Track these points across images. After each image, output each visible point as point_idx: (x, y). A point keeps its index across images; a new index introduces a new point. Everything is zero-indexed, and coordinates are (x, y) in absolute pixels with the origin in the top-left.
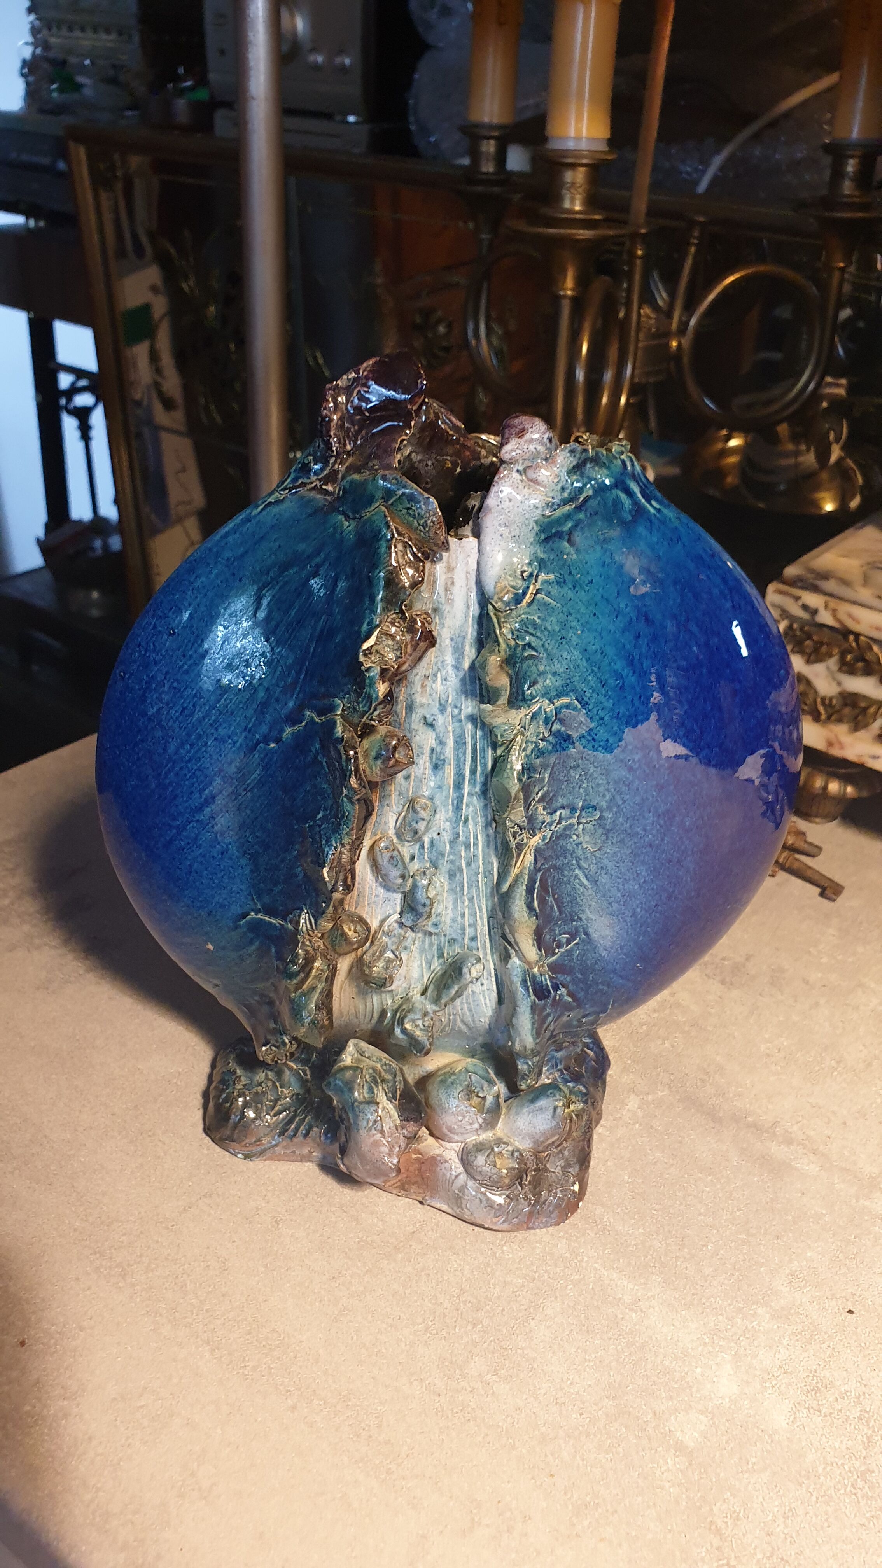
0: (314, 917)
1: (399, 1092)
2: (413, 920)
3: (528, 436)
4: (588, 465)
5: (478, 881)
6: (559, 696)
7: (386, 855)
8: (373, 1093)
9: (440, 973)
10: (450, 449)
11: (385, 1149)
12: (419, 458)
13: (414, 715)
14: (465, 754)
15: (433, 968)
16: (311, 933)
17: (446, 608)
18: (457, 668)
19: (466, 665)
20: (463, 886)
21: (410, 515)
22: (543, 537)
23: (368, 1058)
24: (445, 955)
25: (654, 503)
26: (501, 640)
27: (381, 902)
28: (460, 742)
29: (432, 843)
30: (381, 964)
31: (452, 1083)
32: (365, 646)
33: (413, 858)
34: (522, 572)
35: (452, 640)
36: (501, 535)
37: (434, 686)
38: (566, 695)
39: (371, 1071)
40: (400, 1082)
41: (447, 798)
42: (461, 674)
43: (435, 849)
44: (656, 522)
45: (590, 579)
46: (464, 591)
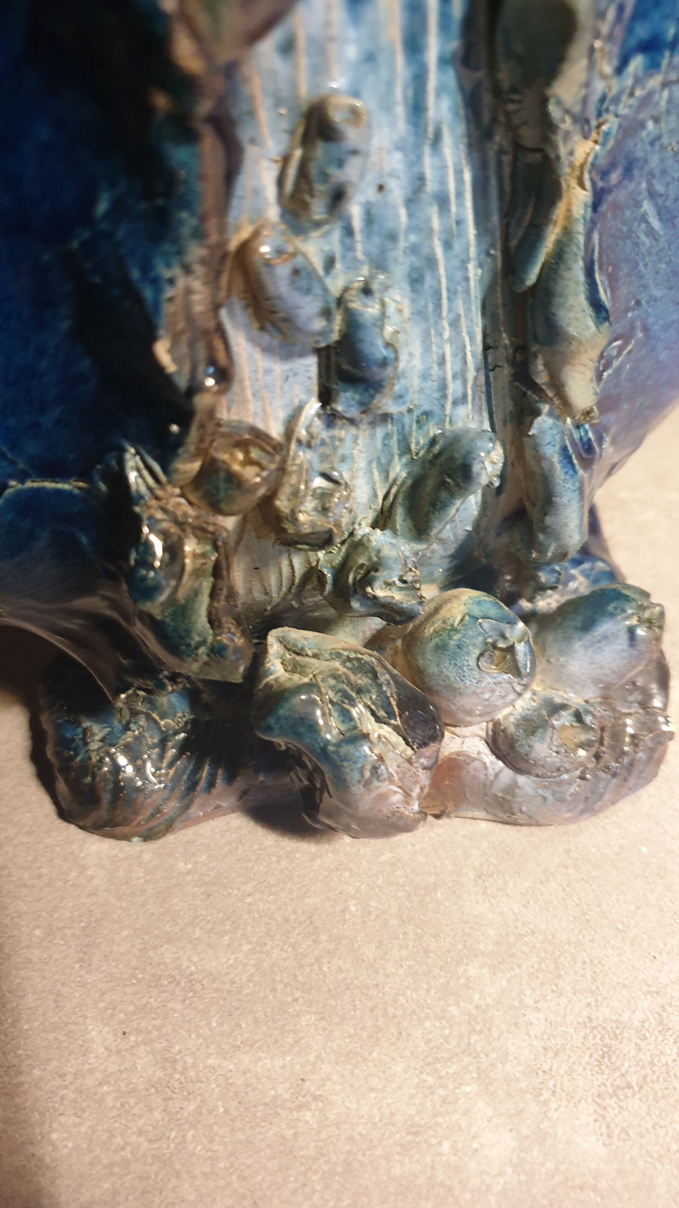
0: (156, 458)
1: (394, 703)
2: (361, 403)
5: (467, 279)
7: (283, 271)
8: (351, 719)
9: (409, 482)
11: (397, 798)
15: (392, 476)
16: (160, 493)
20: (439, 299)
23: (316, 656)
24: (413, 447)
27: (279, 383)
29: (369, 218)
30: (310, 504)
31: (459, 647)
33: (330, 263)
39: (332, 682)
40: (388, 684)
41: (390, 84)
43: (376, 228)
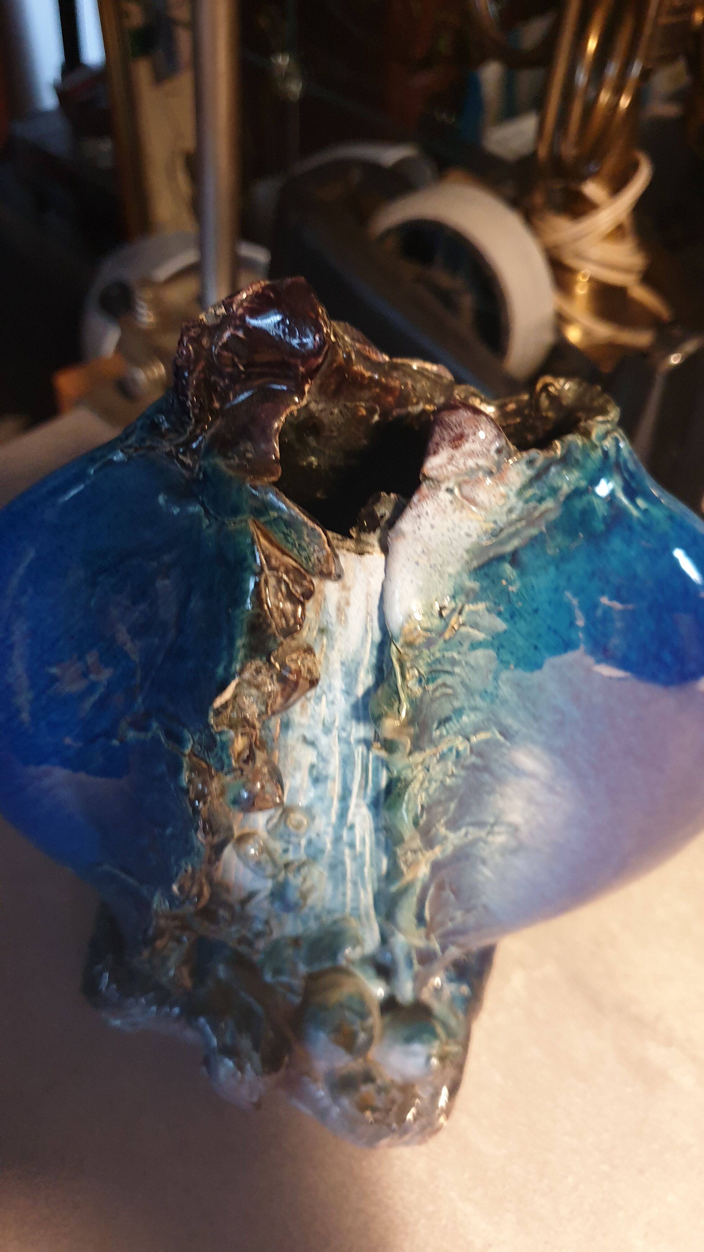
3: (467, 446)
4: (553, 470)
5: (363, 872)
6: (476, 732)
10: (366, 394)
12: (321, 406)
13: (290, 733)
14: (353, 773)
17: (337, 629)
18: (348, 692)
19: (360, 691)
20: (346, 875)
21: (287, 541)
22: (475, 564)
25: (640, 502)
26: (402, 696)
28: (347, 761)
29: (310, 843)
32: (219, 702)
33: (286, 851)
34: (442, 608)
35: (343, 664)
36: (417, 563)
37: (316, 708)
38: (486, 729)
42: (353, 700)
43: (313, 847)
44: (639, 529)
45: (535, 606)
46: (362, 614)
